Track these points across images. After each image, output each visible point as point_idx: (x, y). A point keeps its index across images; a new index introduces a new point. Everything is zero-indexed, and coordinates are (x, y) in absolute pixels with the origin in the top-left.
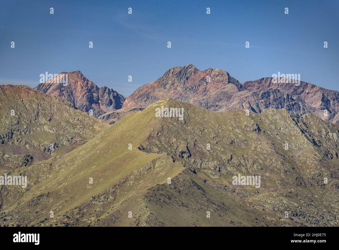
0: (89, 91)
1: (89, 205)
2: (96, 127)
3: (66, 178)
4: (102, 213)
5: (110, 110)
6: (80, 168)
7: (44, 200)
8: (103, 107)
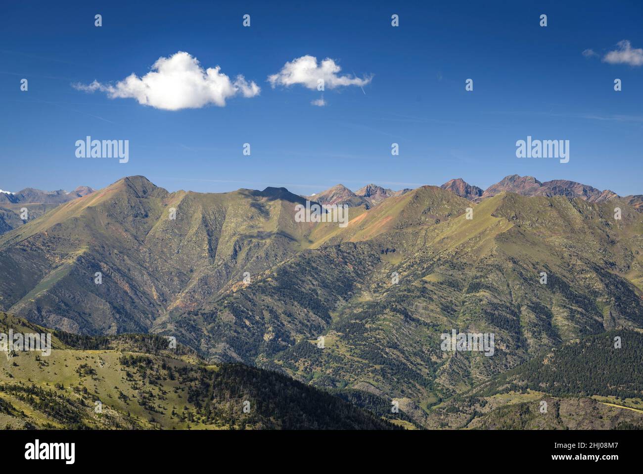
0: (466, 188)
1: (468, 243)
2: (470, 205)
4: (474, 246)
5: (477, 197)
8: (473, 196)
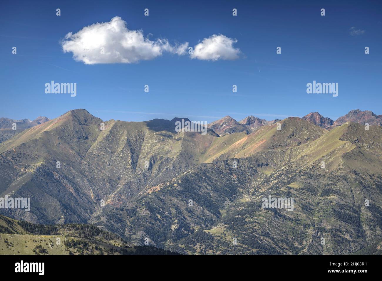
0: (321, 119)
2: (324, 132)
3: (313, 150)
5: (329, 126)
6: (318, 146)
7: (305, 157)
8: (326, 125)
